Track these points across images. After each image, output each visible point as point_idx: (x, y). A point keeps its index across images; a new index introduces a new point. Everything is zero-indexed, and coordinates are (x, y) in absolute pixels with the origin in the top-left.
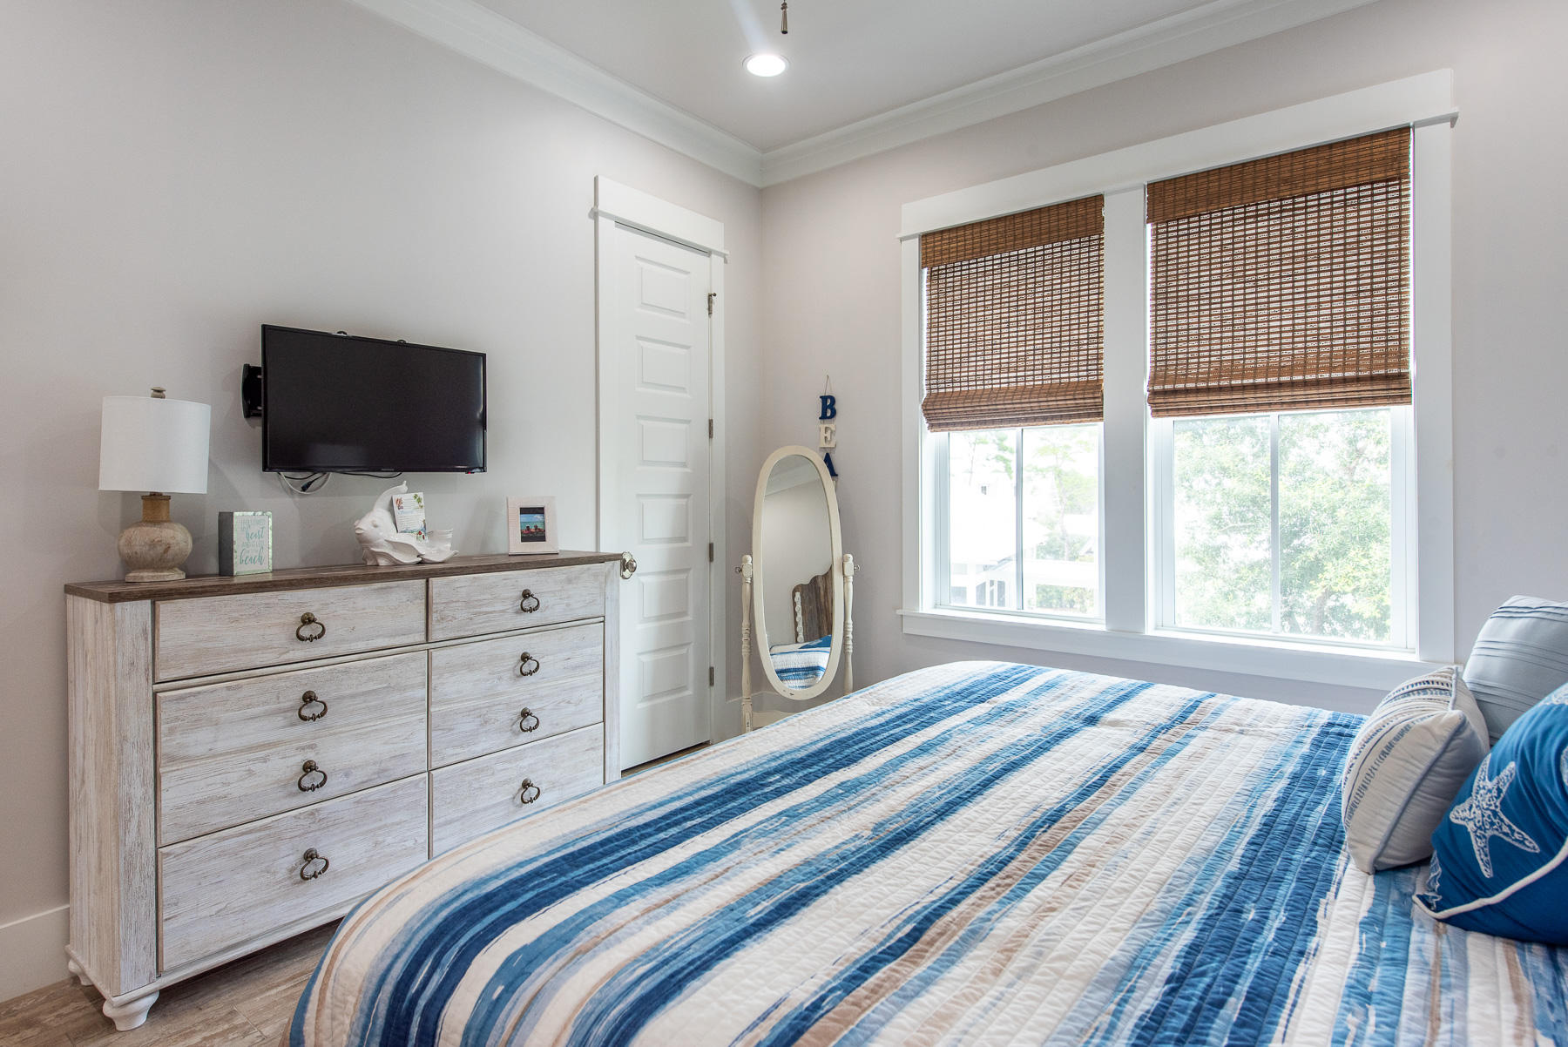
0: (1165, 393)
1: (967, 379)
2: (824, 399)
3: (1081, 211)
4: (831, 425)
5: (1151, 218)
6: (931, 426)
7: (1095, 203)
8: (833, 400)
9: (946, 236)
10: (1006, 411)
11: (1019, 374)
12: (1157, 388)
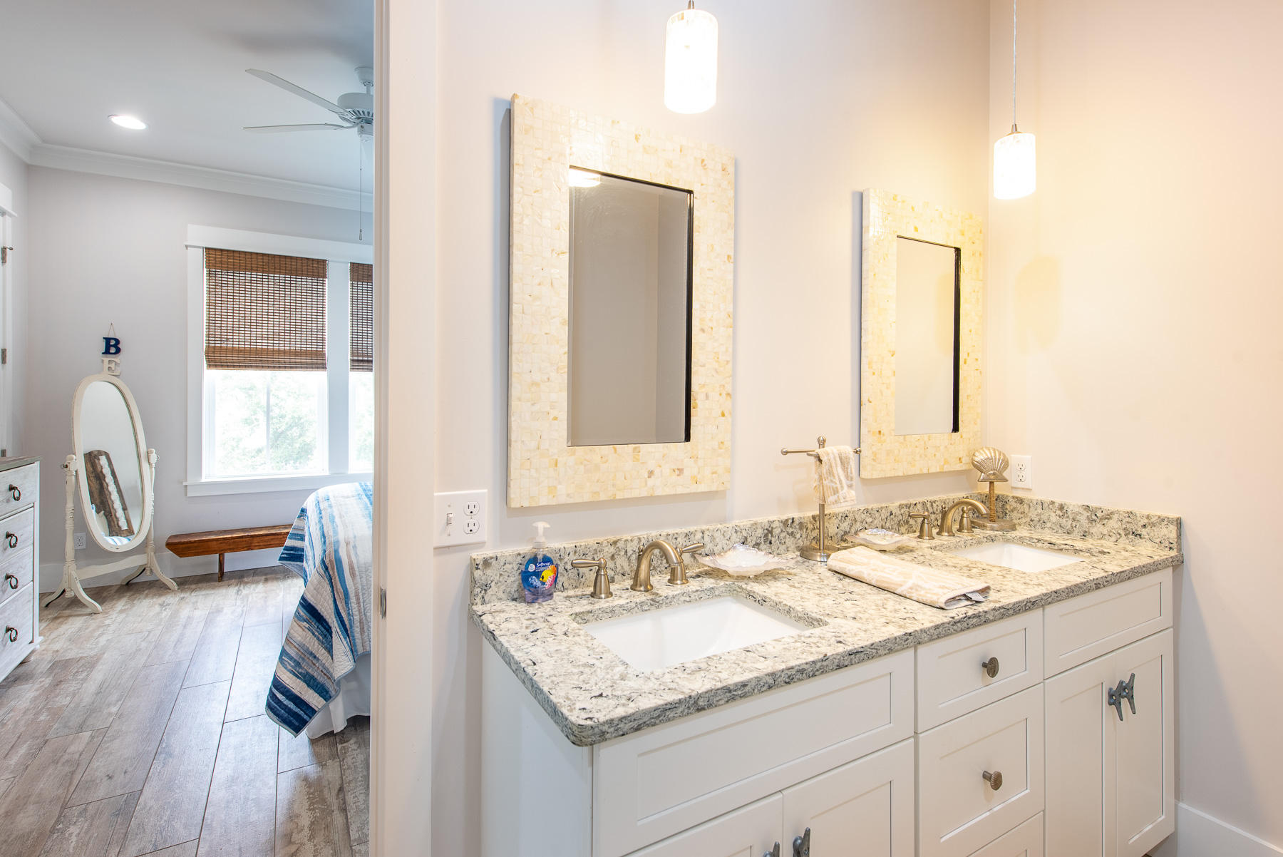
0: (358, 361)
1: (238, 340)
2: (108, 340)
3: (315, 265)
4: (117, 359)
5: (352, 279)
6: (209, 366)
7: (322, 263)
8: (117, 341)
9: (225, 253)
10: (268, 362)
11: (275, 342)
12: (355, 358)
